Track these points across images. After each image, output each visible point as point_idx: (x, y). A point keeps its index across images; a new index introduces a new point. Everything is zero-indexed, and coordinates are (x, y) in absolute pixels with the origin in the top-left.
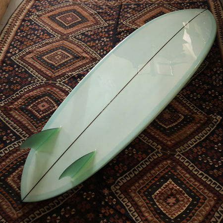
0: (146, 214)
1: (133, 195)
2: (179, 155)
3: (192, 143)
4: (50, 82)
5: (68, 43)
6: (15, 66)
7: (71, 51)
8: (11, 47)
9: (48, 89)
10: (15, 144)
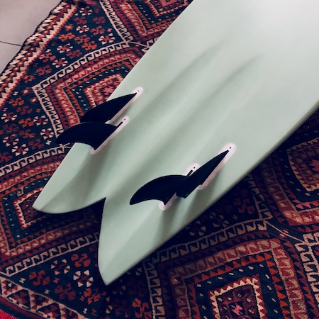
10: (111, 48)
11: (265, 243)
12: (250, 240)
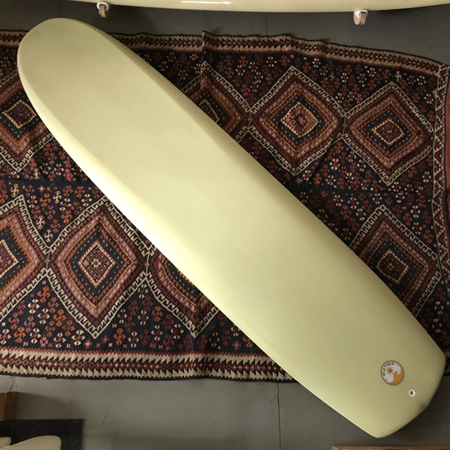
0: (317, 144)
1: (299, 156)
2: (253, 110)
3: (237, 97)
4: (147, 264)
5: (63, 254)
6: (115, 326)
7: (82, 246)
8: (68, 346)
9: (160, 265)
11: (353, 132)
12: (355, 139)
